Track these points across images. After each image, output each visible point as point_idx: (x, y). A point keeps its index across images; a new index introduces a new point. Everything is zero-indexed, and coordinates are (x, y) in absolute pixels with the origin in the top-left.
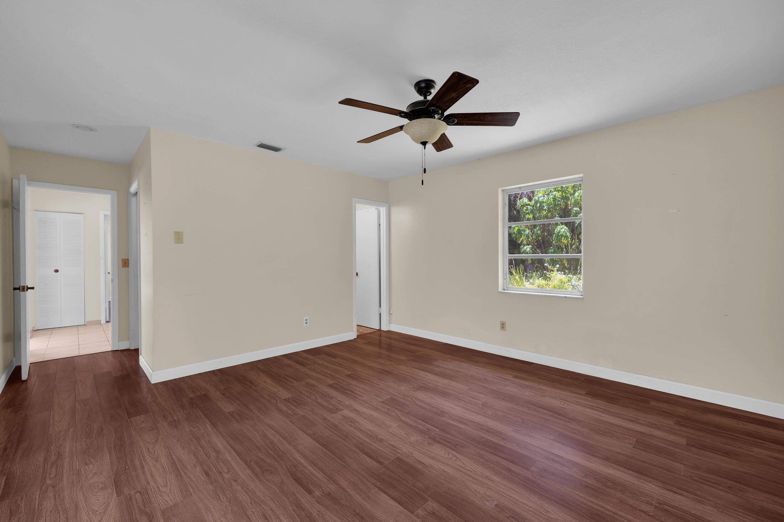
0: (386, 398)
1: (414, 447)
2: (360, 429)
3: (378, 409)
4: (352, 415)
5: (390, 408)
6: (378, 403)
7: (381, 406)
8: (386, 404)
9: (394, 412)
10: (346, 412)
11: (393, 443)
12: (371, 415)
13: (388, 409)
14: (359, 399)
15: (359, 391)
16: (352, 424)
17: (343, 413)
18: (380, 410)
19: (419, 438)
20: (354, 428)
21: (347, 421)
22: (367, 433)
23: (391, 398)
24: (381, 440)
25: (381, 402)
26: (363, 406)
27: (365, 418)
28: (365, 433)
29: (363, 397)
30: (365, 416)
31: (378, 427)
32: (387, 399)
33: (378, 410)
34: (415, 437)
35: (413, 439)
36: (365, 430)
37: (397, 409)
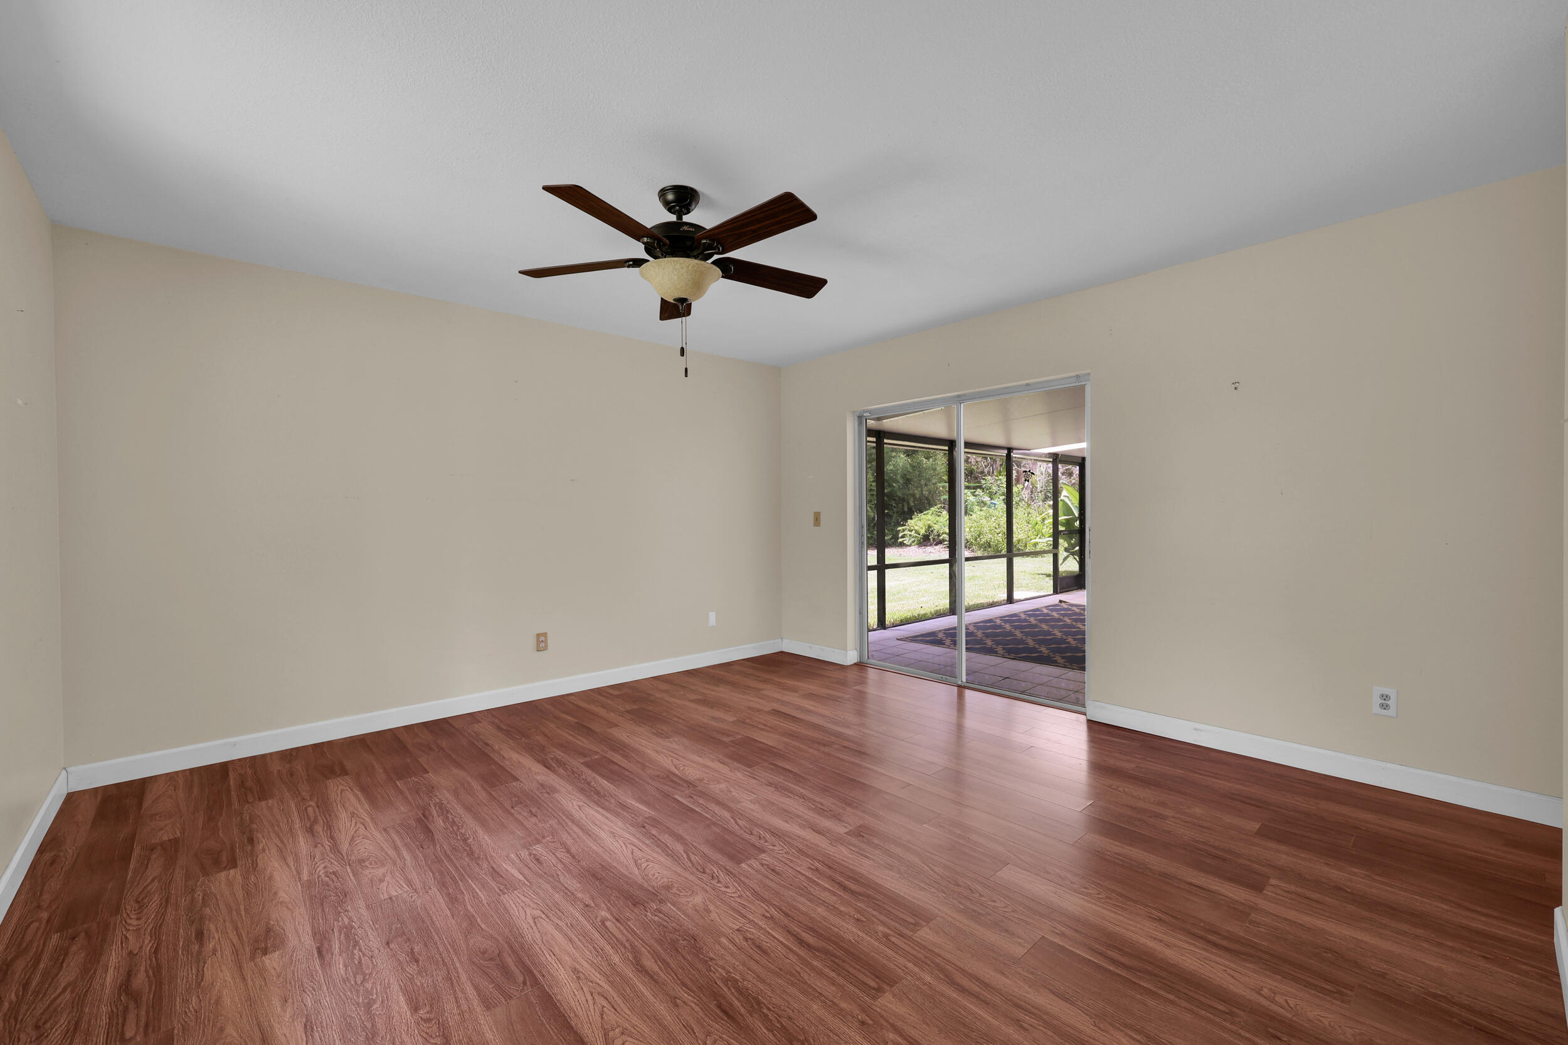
0: (752, 862)
1: (725, 777)
2: (804, 798)
3: (773, 834)
4: (826, 823)
5: (747, 836)
6: (771, 847)
7: (766, 841)
8: (754, 846)
9: (741, 828)
10: (841, 829)
11: (754, 781)
12: (787, 822)
13: (752, 834)
14: (819, 861)
15: (825, 889)
16: (819, 806)
17: (845, 827)
18: (770, 831)
19: (711, 786)
20: (815, 801)
21: (830, 811)
22: (791, 793)
23: (739, 862)
24: (770, 784)
25: (764, 851)
26: (805, 842)
27: (798, 816)
28: (795, 793)
29: (809, 868)
30: (799, 821)
31: (775, 802)
32: (748, 859)
33: (772, 832)
34: (717, 788)
35: (723, 786)
36: (796, 797)
37: (732, 833)
